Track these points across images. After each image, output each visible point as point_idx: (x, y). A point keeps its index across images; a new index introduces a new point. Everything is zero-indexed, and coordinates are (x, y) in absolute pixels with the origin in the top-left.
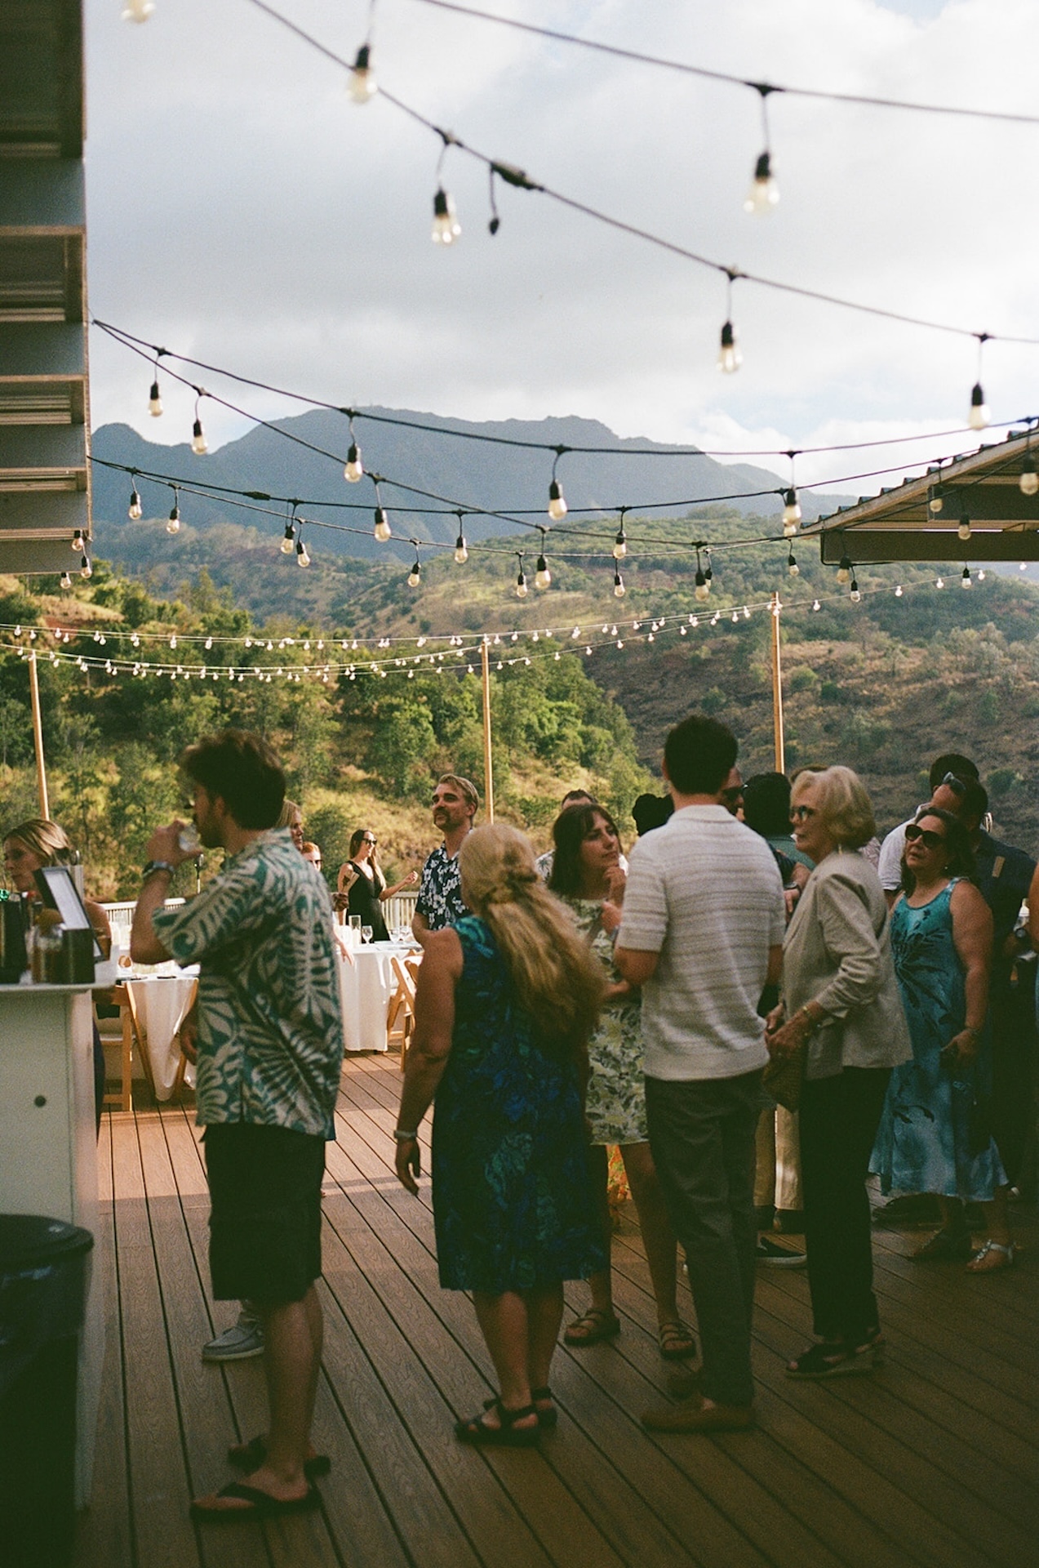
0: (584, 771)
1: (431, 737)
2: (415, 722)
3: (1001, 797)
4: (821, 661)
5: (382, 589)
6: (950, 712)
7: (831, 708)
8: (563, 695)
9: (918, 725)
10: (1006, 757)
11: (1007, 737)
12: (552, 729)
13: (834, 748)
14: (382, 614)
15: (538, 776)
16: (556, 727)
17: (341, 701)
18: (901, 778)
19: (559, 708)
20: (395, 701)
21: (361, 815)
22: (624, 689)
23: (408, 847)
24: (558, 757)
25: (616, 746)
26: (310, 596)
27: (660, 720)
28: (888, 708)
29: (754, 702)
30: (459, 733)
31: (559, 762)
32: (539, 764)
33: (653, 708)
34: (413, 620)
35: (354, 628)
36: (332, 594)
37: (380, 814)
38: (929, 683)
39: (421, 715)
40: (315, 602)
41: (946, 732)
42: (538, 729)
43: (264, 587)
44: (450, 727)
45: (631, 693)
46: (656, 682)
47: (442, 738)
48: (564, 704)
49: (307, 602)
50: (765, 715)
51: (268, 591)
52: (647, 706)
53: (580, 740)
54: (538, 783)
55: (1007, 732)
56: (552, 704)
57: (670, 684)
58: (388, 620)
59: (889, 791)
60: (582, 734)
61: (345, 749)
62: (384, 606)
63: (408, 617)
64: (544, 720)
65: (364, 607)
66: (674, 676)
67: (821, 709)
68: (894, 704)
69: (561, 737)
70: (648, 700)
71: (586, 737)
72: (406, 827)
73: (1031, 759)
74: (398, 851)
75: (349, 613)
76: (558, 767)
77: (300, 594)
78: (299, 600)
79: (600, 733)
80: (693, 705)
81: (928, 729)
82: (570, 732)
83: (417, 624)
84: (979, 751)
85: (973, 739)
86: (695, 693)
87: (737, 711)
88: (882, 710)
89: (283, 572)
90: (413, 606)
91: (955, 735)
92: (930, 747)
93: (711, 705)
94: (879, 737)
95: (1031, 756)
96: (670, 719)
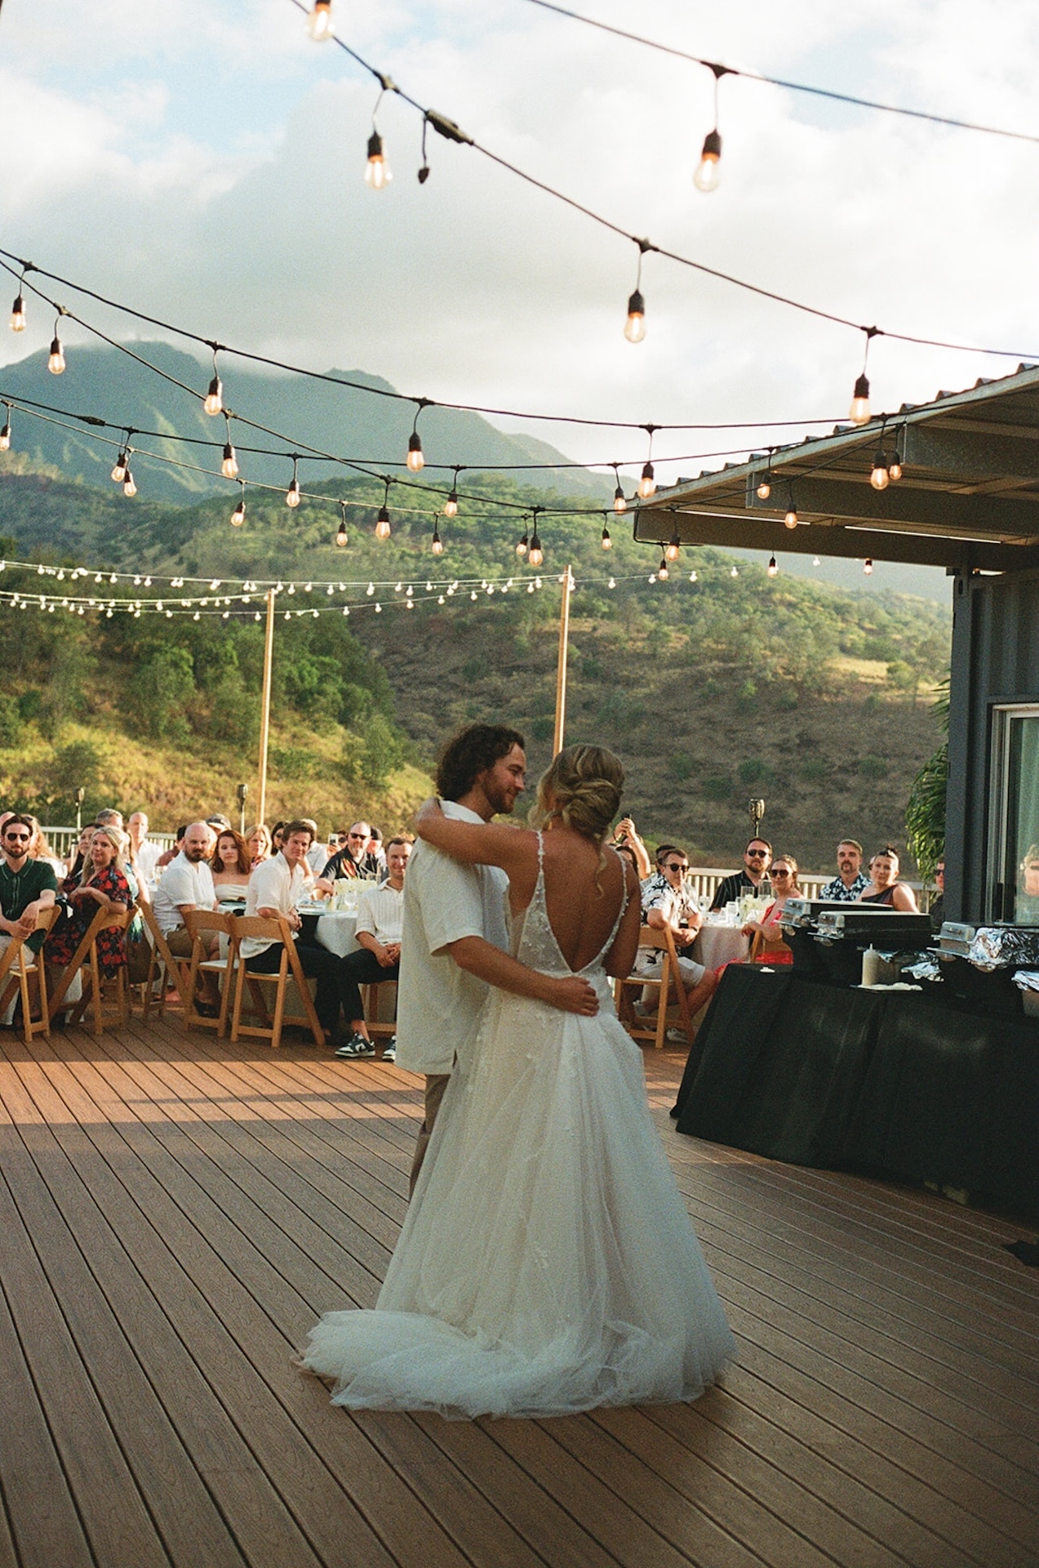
0: (341, 729)
1: (190, 681)
2: (175, 665)
3: (749, 787)
5: (151, 528)
6: (706, 700)
7: (591, 687)
8: (326, 650)
9: (675, 709)
10: (758, 748)
11: (760, 729)
12: (312, 681)
13: (589, 725)
14: (149, 553)
15: (295, 729)
16: (315, 680)
17: (102, 638)
18: (653, 760)
19: (323, 664)
20: (156, 642)
21: (113, 754)
22: (387, 650)
23: (158, 791)
24: (317, 711)
25: (374, 705)
26: (75, 528)
27: (421, 683)
28: (646, 690)
29: (514, 673)
30: (218, 680)
31: (317, 716)
32: (297, 717)
33: (414, 670)
34: (181, 561)
35: (121, 564)
36: (100, 529)
37: (132, 754)
38: (687, 670)
39: (182, 658)
40: (82, 534)
41: (702, 719)
42: (297, 680)
43: (32, 515)
44: (210, 672)
45: (394, 653)
46: (420, 645)
47: (201, 684)
48: (327, 660)
49: (74, 534)
50: (525, 687)
51: (35, 519)
52: (409, 668)
53: (339, 697)
54: (294, 736)
55: (759, 724)
56: (314, 658)
57: (433, 649)
58: (155, 560)
59: (641, 772)
60: (342, 691)
61: (102, 686)
62: (152, 545)
63: (176, 558)
64: (305, 673)
65: (132, 543)
66: (438, 641)
67: (580, 685)
68: (652, 686)
69: (321, 693)
70: (410, 662)
71: (345, 694)
72: (157, 767)
73: (782, 751)
74: (147, 793)
75: (115, 549)
76: (315, 722)
77: (68, 525)
78: (66, 532)
79: (360, 692)
80: (455, 671)
81: (684, 715)
82: (330, 688)
83: (185, 565)
84: (733, 740)
85: (727, 728)
86: (457, 659)
87: (497, 680)
88: (641, 692)
89: (52, 501)
90: (182, 548)
91: (710, 722)
92: (685, 732)
93: (471, 672)
94: (636, 717)
95: (783, 748)
96: (431, 684)
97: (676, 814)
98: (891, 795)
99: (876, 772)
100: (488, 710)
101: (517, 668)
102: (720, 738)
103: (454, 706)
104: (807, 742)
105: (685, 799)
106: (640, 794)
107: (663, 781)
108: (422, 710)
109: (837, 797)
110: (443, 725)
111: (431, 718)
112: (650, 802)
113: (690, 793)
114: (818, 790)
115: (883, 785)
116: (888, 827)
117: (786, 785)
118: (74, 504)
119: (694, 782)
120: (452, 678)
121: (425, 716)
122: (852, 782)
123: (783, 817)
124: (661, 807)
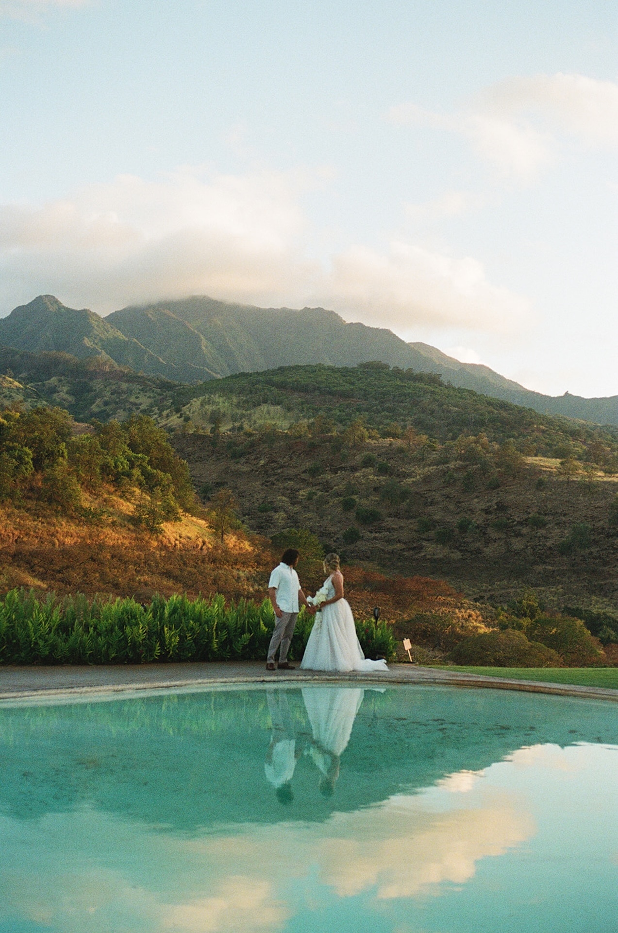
4: (383, 450)
6: (448, 484)
7: (382, 478)
9: (430, 490)
10: (472, 512)
11: (476, 500)
13: (377, 501)
14: (166, 412)
18: (410, 521)
26: (138, 401)
27: (285, 479)
28: (414, 480)
29: (339, 472)
33: (282, 472)
34: (181, 417)
38: (440, 467)
40: (141, 404)
41: (444, 495)
43: (112, 394)
45: (272, 462)
46: (288, 457)
49: (136, 404)
51: (115, 396)
52: (279, 471)
55: (477, 497)
57: (295, 458)
58: (168, 415)
59: (401, 528)
63: (178, 414)
66: (298, 454)
67: (376, 477)
68: (418, 477)
70: (280, 468)
73: (486, 513)
76: (123, 492)
77: (132, 399)
80: (304, 472)
81: (434, 493)
83: (183, 418)
84: (459, 507)
85: (457, 500)
86: (308, 464)
87: (328, 476)
88: (410, 480)
89: (124, 386)
90: (183, 408)
91: (448, 497)
92: (432, 503)
93: (314, 472)
94: (404, 495)
95: (487, 511)
96: (290, 479)
97: (418, 553)
98: (546, 538)
99: (538, 524)
100: (319, 493)
101: (342, 468)
102: (452, 507)
103: (301, 492)
104: (502, 507)
105: (424, 543)
106: (399, 541)
107: (414, 533)
108: (283, 495)
109: (513, 540)
110: (293, 504)
111: (288, 500)
112: (404, 546)
113: (428, 540)
114: (504, 536)
115: (542, 532)
116: (540, 558)
117: (485, 534)
118: (136, 387)
119: (432, 533)
120: (303, 476)
121: (284, 498)
122: (525, 530)
123: (480, 553)
124: (409, 549)
